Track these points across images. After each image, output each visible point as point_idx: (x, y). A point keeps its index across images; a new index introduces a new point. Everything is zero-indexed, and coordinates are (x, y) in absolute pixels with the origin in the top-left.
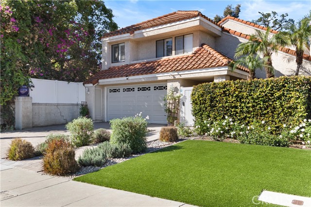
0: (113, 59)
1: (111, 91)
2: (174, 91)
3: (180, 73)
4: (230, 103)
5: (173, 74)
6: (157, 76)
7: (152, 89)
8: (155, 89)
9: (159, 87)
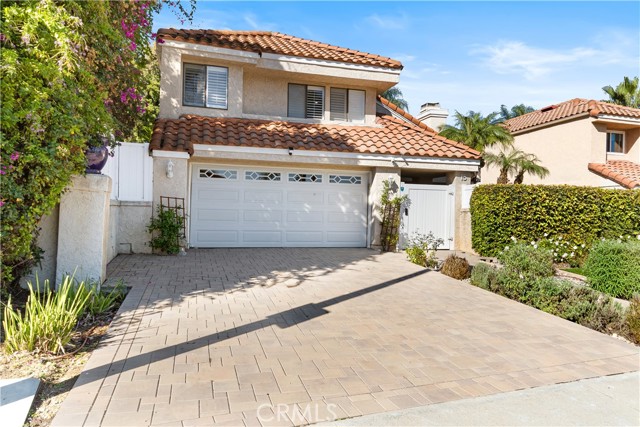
1: (205, 174)
2: (390, 189)
3: (407, 160)
5: (395, 159)
7: (325, 179)
8: (333, 181)
9: (342, 177)
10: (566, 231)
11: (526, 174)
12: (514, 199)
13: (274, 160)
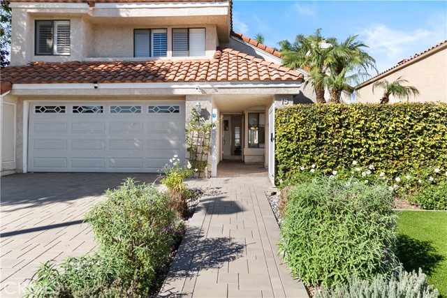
0: (38, 48)
1: (39, 109)
2: (201, 117)
3: (215, 86)
4: (350, 138)
5: (201, 86)
6: (173, 86)
7: (145, 110)
8: (152, 112)
9: (161, 107)
10: (398, 157)
11: (391, 97)
12: (314, 121)
13: (84, 94)
